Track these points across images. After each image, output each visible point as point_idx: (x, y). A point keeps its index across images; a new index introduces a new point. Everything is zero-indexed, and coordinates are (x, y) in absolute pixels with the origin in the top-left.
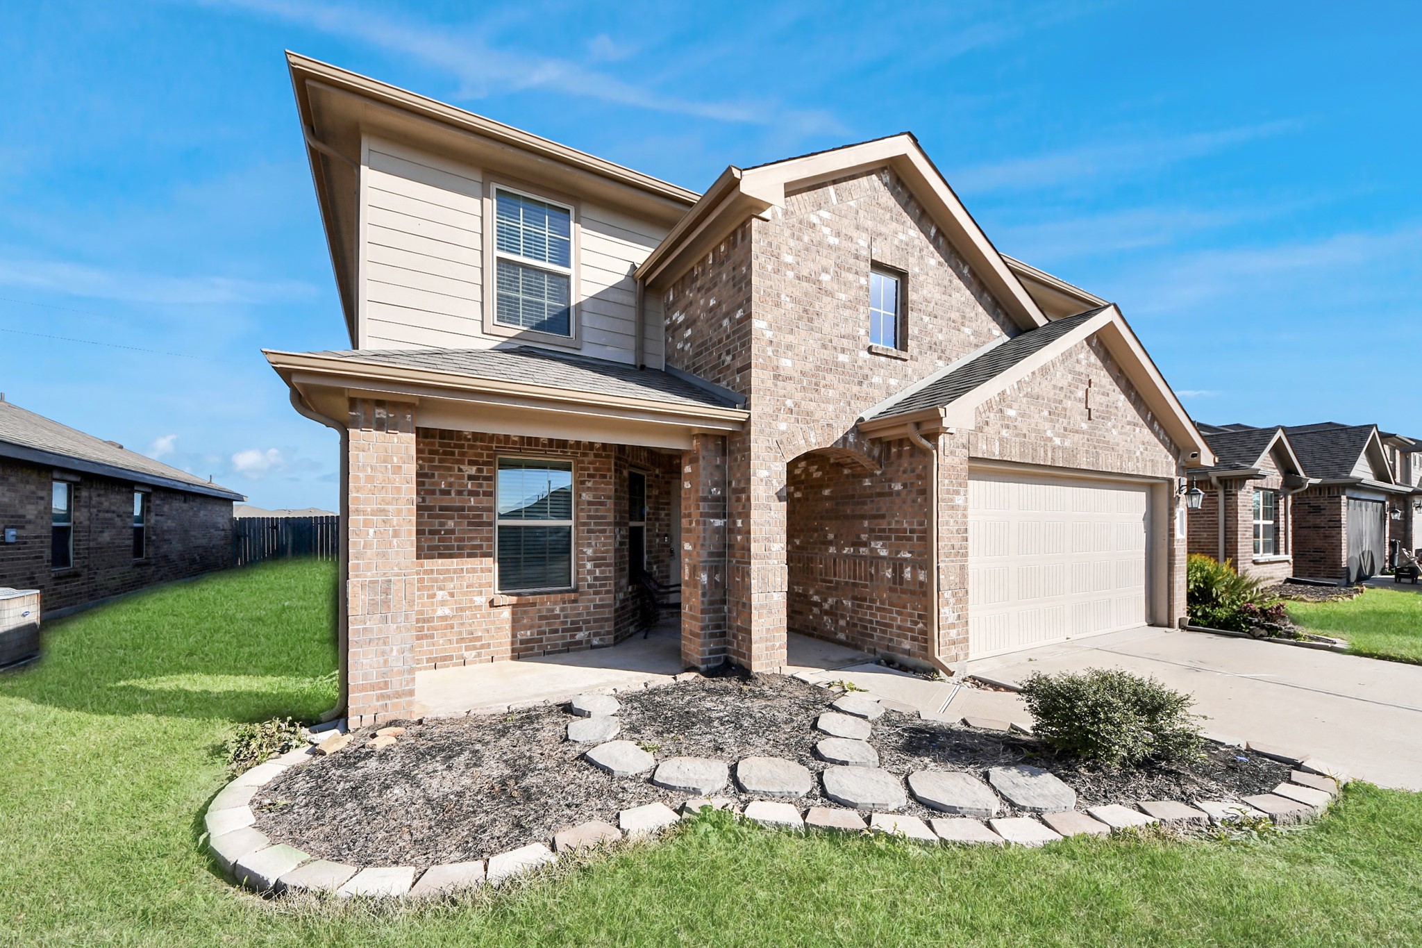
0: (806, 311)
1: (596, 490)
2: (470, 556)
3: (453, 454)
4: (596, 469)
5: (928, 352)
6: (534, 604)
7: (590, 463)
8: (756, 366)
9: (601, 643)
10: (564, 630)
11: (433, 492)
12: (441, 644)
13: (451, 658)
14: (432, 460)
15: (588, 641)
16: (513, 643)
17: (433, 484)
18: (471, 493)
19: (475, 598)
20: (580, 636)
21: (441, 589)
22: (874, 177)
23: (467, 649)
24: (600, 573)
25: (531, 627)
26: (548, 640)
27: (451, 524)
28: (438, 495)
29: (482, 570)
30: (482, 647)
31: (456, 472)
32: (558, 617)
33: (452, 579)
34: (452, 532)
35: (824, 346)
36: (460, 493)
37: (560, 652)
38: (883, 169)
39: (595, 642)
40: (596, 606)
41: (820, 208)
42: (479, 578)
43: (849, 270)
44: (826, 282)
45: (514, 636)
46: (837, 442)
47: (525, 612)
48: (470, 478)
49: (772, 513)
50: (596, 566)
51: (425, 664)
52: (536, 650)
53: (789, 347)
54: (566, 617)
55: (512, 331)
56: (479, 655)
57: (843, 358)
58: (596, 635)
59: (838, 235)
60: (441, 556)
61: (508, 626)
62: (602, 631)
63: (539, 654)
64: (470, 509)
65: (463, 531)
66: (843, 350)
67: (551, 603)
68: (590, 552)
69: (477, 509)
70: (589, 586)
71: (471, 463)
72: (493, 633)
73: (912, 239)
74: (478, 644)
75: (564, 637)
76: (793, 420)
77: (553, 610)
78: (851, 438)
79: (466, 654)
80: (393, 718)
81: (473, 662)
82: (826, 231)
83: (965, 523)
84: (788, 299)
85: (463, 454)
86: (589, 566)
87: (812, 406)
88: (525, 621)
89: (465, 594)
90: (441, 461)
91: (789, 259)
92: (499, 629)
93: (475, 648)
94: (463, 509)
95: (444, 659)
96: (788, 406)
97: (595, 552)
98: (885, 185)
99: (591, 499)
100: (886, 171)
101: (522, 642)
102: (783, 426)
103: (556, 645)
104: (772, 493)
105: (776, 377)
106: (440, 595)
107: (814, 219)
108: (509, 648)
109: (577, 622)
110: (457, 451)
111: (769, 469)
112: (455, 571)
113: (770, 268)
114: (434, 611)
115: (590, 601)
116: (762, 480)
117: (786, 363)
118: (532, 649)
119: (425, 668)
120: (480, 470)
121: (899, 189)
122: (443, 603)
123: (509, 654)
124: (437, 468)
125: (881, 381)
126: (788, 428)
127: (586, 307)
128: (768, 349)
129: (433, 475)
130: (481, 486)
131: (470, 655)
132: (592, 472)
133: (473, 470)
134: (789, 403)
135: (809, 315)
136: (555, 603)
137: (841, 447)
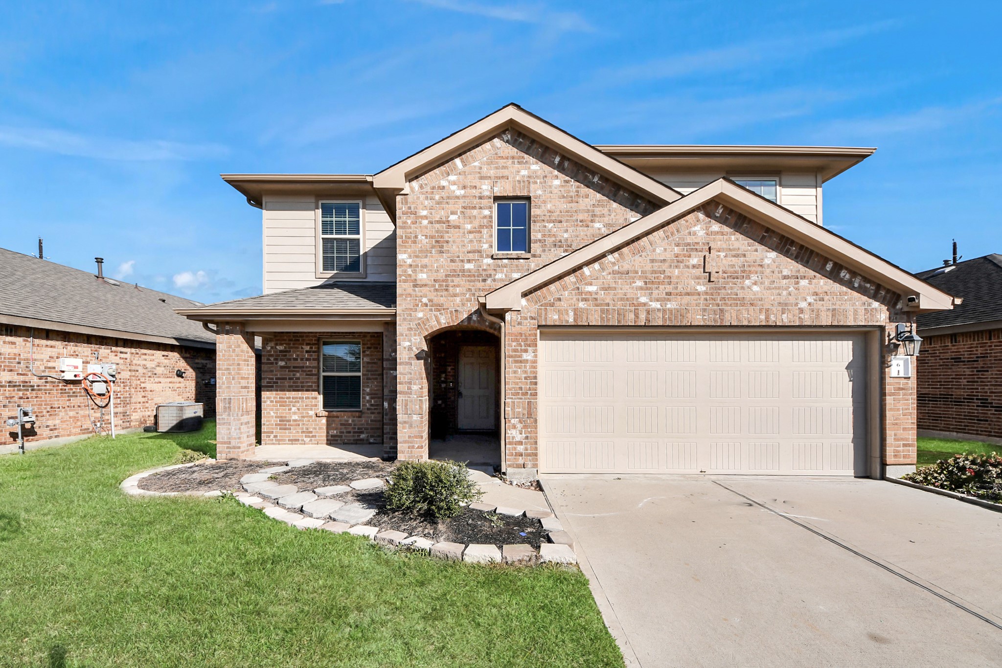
0: (437, 242)
1: (371, 355)
2: (307, 391)
3: (298, 340)
4: (372, 344)
5: (552, 249)
6: (337, 417)
7: (368, 341)
8: (400, 281)
9: (375, 441)
10: (354, 432)
11: (290, 360)
12: (293, 433)
13: (298, 440)
14: (289, 344)
15: (368, 440)
16: (327, 436)
17: (290, 355)
18: (307, 359)
19: (309, 412)
20: (363, 436)
21: (294, 406)
22: (496, 140)
23: (306, 437)
24: (374, 402)
25: (336, 429)
26: (346, 436)
27: (298, 375)
28: (292, 361)
29: (313, 398)
30: (313, 436)
31: (300, 349)
32: (350, 425)
33: (298, 402)
34: (298, 379)
35: (452, 261)
36: (302, 359)
37: (352, 444)
38: (504, 132)
39: (371, 441)
40: (372, 421)
41: (448, 175)
42: (312, 402)
43: (474, 208)
44: (454, 221)
45: (328, 432)
46: (462, 321)
47: (334, 421)
48: (307, 352)
49: (413, 367)
50: (372, 398)
51: (287, 442)
52: (339, 442)
53: (426, 266)
54: (355, 425)
55: (330, 274)
56: (311, 440)
57: (467, 266)
58: (372, 436)
59: (464, 187)
60: (294, 390)
61: (325, 427)
62: (375, 435)
63: (340, 444)
64: (307, 367)
65: (303, 378)
66: (469, 261)
67: (346, 416)
68: (368, 390)
69: (310, 367)
70: (368, 409)
71: (307, 344)
72: (318, 430)
73: (535, 172)
74: (311, 435)
75: (353, 436)
76: (428, 310)
77: (348, 421)
78: (474, 318)
79: (305, 439)
80: (232, 457)
81: (308, 444)
82: (454, 188)
83: (536, 373)
84: (424, 237)
85: (303, 340)
86: (368, 398)
87: (442, 300)
88: (333, 425)
89: (304, 409)
90: (294, 344)
91: (424, 213)
92: (320, 428)
93: (309, 437)
94: (303, 367)
95: (296, 440)
96: (424, 302)
97: (371, 390)
98: (507, 142)
99: (369, 361)
100: (507, 132)
101: (332, 436)
102: (420, 315)
103: (350, 440)
104: (413, 355)
105: (415, 286)
106: (294, 409)
107: (444, 183)
108: (325, 438)
109: (361, 429)
110: (301, 339)
111: (410, 341)
112: (300, 398)
113: (409, 222)
114: (291, 417)
115: (368, 417)
116: (405, 348)
117: (423, 276)
118: (337, 440)
119: (288, 444)
120: (311, 348)
121: (521, 140)
122: (295, 413)
123: (325, 442)
124: (292, 348)
125: (504, 277)
126: (424, 315)
127: (369, 254)
128: (408, 270)
129: (290, 351)
130: (311, 355)
131: (307, 440)
132: (369, 346)
133: (308, 348)
134: (425, 300)
135: (440, 244)
136: (349, 417)
137: (466, 324)
